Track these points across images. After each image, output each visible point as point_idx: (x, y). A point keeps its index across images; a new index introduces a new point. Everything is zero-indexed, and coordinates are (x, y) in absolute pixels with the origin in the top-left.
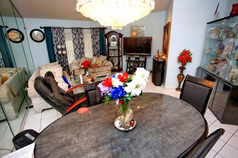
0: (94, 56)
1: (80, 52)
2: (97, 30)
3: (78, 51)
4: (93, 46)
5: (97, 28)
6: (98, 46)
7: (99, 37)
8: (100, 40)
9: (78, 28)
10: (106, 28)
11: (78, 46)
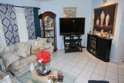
0: (29, 38)
1: (13, 36)
2: (31, 10)
3: (10, 35)
4: (28, 28)
5: (31, 8)
6: (33, 27)
7: (33, 17)
8: (34, 21)
9: (7, 5)
10: (40, 9)
11: (10, 29)
